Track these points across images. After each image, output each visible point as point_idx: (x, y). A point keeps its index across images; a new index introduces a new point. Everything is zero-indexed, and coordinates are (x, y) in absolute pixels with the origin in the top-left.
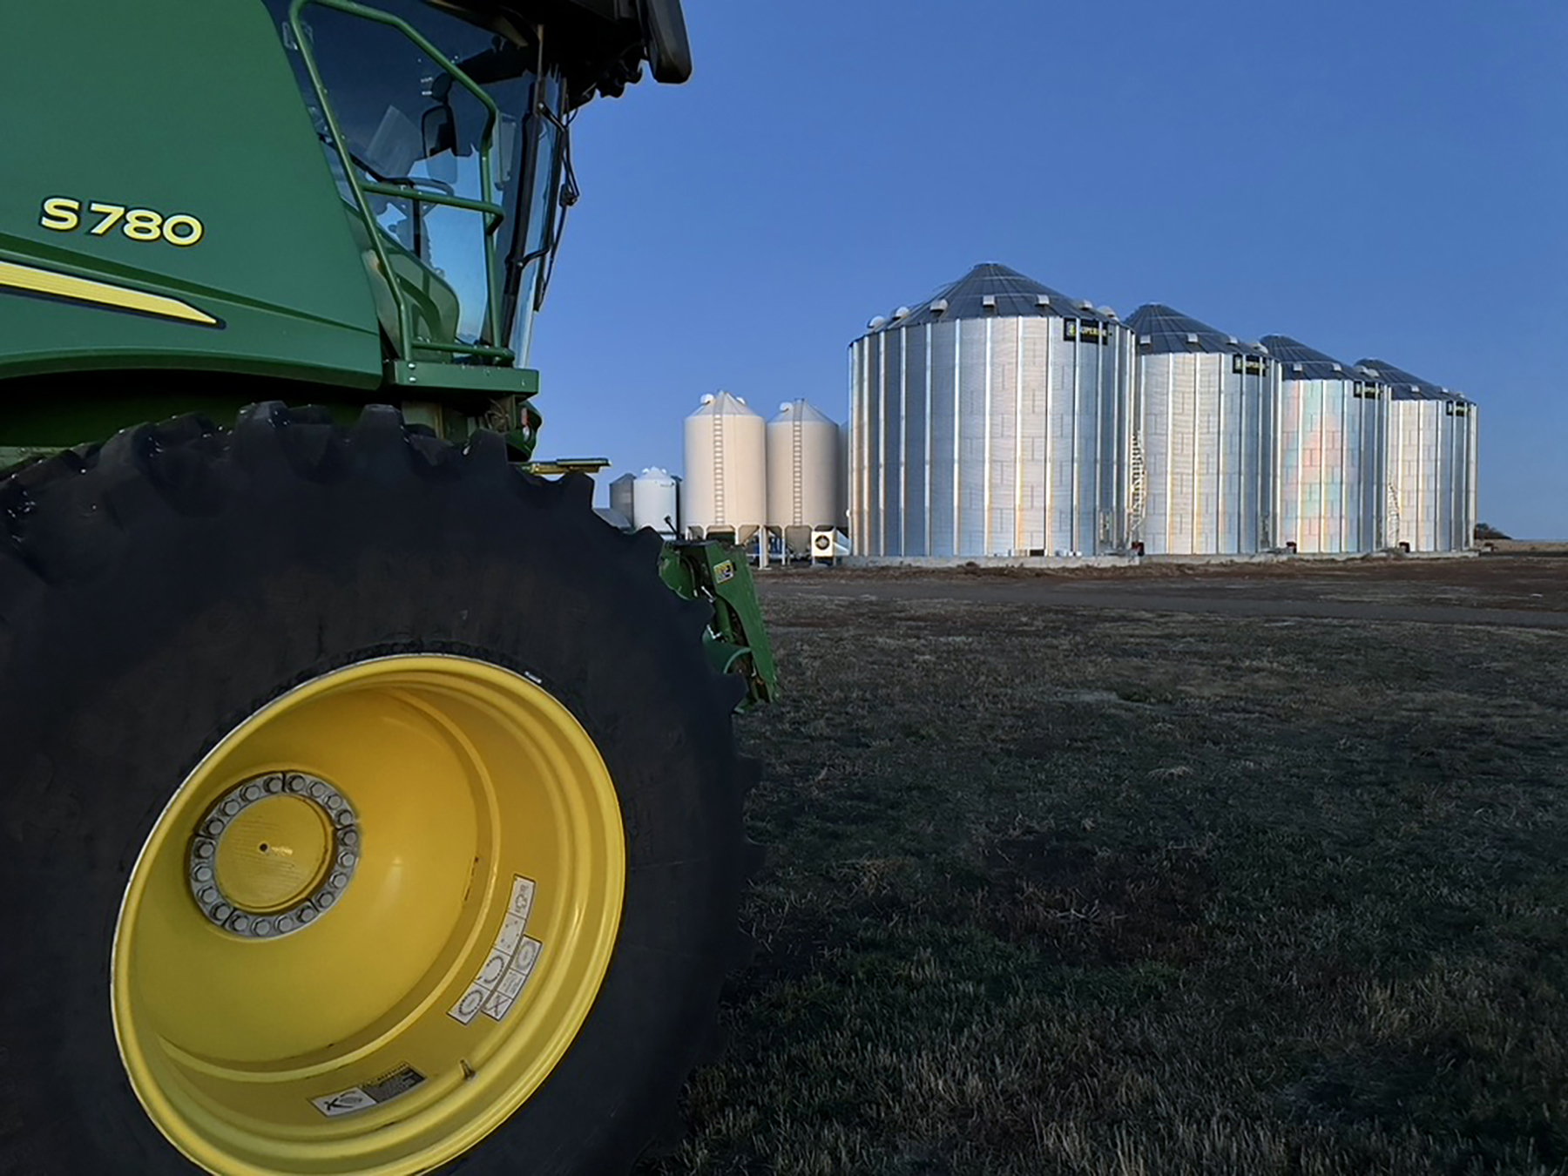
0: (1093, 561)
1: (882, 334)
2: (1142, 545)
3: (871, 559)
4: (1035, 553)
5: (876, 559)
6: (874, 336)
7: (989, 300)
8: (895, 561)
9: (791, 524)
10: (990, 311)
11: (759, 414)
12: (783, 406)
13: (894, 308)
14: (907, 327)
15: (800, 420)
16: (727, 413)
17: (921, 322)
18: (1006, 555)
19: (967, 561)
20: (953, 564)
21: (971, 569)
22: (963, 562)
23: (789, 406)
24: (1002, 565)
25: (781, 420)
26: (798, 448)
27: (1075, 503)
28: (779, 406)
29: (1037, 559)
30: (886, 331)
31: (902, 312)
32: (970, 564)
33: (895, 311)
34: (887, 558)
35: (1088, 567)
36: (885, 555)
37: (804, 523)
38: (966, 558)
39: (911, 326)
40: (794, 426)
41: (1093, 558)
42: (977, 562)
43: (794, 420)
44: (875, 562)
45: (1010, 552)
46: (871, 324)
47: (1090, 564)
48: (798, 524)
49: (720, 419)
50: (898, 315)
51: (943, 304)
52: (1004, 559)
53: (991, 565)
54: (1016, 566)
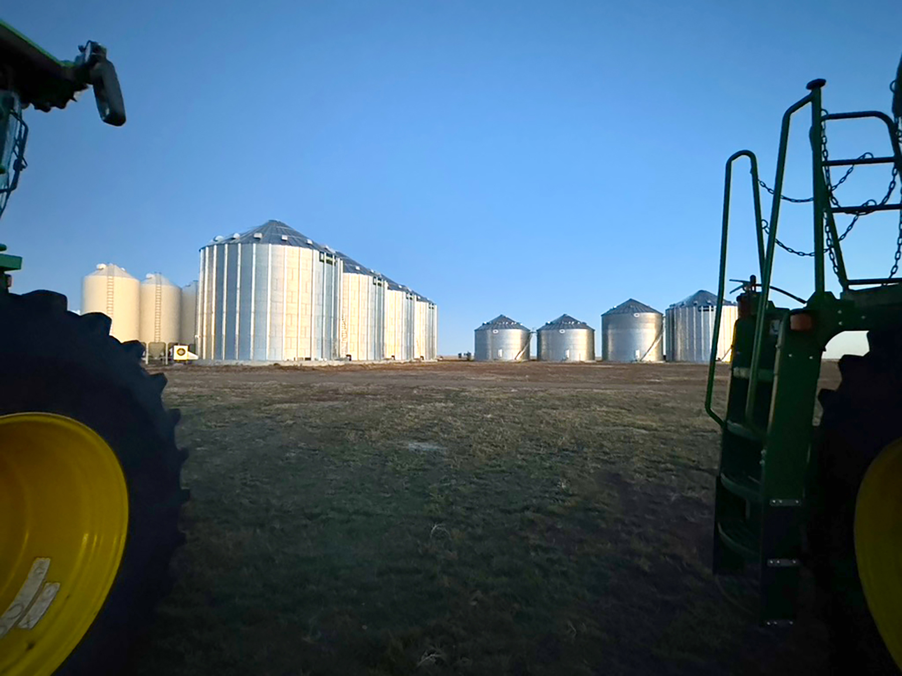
0: (331, 363)
1: (226, 246)
2: (350, 356)
3: (216, 361)
4: (307, 359)
5: (220, 361)
6: (221, 246)
7: (285, 238)
8: (234, 363)
9: (153, 341)
10: (284, 242)
11: (136, 278)
12: (148, 276)
13: (233, 233)
14: (242, 244)
15: (161, 284)
16: (117, 276)
17: (250, 241)
18: (293, 360)
19: (275, 363)
20: (267, 364)
21: (277, 366)
22: (272, 363)
23: (152, 276)
24: (292, 365)
25: (148, 283)
26: (159, 299)
27: (324, 336)
28: (145, 275)
29: (308, 362)
30: (229, 244)
31: (236, 236)
32: (276, 364)
33: (233, 234)
34: (226, 361)
35: (330, 366)
36: (225, 358)
37: (162, 341)
38: (273, 361)
39: (244, 243)
40: (157, 287)
41: (331, 361)
42: (279, 363)
43: (157, 284)
44: (220, 363)
45: (295, 359)
46: (216, 239)
47: (330, 364)
48: (157, 341)
49: (113, 279)
50: (235, 237)
51: (260, 235)
52: (293, 362)
53: (287, 364)
54: (299, 365)
